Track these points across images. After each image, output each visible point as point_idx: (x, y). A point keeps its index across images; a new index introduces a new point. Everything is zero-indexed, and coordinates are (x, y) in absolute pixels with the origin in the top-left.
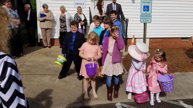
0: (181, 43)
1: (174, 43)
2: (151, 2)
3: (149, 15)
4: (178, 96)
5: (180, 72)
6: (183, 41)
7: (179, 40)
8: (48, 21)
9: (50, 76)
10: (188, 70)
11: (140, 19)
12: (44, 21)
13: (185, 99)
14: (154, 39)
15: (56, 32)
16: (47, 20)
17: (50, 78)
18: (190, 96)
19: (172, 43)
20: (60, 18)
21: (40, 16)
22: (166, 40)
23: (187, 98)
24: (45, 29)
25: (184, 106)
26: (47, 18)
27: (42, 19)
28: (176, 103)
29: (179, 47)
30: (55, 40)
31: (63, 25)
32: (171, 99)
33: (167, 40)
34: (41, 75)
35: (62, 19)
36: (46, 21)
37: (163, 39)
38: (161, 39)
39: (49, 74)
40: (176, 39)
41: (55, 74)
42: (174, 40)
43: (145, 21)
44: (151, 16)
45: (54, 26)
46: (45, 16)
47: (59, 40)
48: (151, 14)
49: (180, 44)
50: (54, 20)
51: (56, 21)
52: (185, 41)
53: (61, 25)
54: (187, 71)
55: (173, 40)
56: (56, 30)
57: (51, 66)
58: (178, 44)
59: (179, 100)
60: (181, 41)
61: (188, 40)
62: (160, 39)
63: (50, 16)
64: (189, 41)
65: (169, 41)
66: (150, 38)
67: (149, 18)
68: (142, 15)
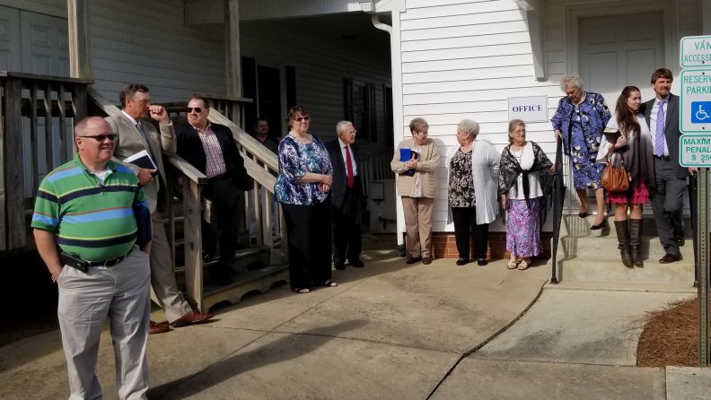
12: (411, 172)
21: (399, 156)
24: (413, 198)
27: (406, 165)
31: (459, 185)
35: (458, 164)
36: (417, 174)
43: (698, 161)
68: (686, 138)
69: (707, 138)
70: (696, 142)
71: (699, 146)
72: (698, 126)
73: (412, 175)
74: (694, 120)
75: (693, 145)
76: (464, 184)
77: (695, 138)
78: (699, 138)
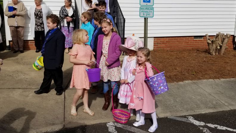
0: (194, 43)
1: (185, 43)
3: (151, 8)
4: (188, 111)
5: (192, 80)
6: (197, 40)
7: (191, 39)
8: (20, 17)
9: (21, 90)
10: (201, 77)
11: (139, 12)
12: (14, 16)
13: (196, 114)
14: (159, 38)
15: (30, 31)
16: (18, 15)
17: (21, 93)
18: (202, 110)
19: (183, 43)
20: (35, 13)
21: (8, 9)
22: (174, 39)
23: (198, 113)
24: (15, 27)
25: (194, 123)
26: (17, 12)
27: (11, 13)
28: (184, 120)
29: (191, 48)
30: (29, 42)
31: (39, 22)
32: (179, 115)
33: (176, 39)
34: (9, 88)
35: (37, 14)
36: (16, 17)
37: (171, 38)
38: (169, 38)
39: (20, 87)
40: (187, 38)
41: (27, 88)
42: (185, 39)
43: (145, 15)
44: (153, 9)
45: (26, 23)
46: (15, 9)
47: (34, 41)
48: (154, 6)
49: (193, 45)
50: (27, 14)
51: (29, 17)
52: (199, 40)
53: (36, 21)
54: (200, 79)
55: (183, 39)
56: (30, 28)
57: (22, 77)
58: (191, 45)
59: (188, 116)
60: (193, 41)
61: (202, 39)
62: (167, 39)
63: (21, 9)
64: (204, 40)
65: (179, 41)
66: (154, 37)
67: (150, 12)
68: (142, 8)
71: (145, 10)
72: (145, 4)
73: (14, 17)
76: (41, 22)
78: (145, 8)
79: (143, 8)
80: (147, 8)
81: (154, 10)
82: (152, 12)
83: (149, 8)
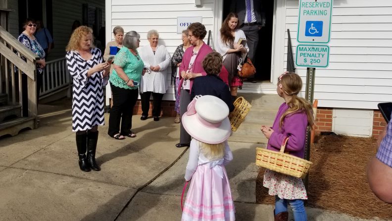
2: (328, 13)
3: (322, 47)
21: (109, 52)
43: (308, 63)
44: (327, 49)
48: (329, 45)
67: (321, 55)
68: (301, 47)
69: (315, 47)
70: (308, 49)
71: (309, 52)
72: (310, 39)
74: (307, 34)
75: (305, 52)
77: (307, 47)
78: (310, 47)
79: (304, 47)
80: (314, 47)
81: (331, 53)
82: (326, 56)
83: (317, 47)
